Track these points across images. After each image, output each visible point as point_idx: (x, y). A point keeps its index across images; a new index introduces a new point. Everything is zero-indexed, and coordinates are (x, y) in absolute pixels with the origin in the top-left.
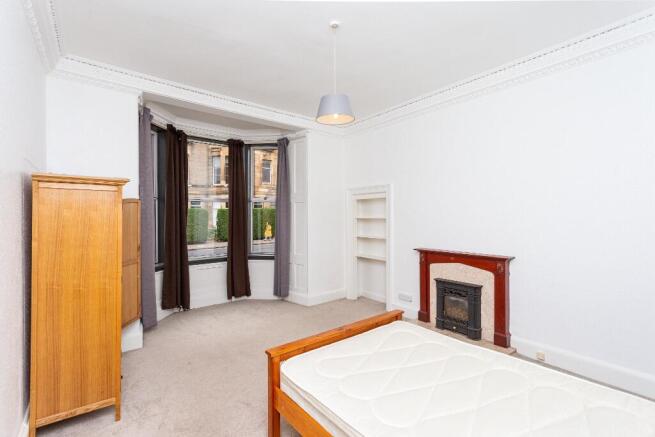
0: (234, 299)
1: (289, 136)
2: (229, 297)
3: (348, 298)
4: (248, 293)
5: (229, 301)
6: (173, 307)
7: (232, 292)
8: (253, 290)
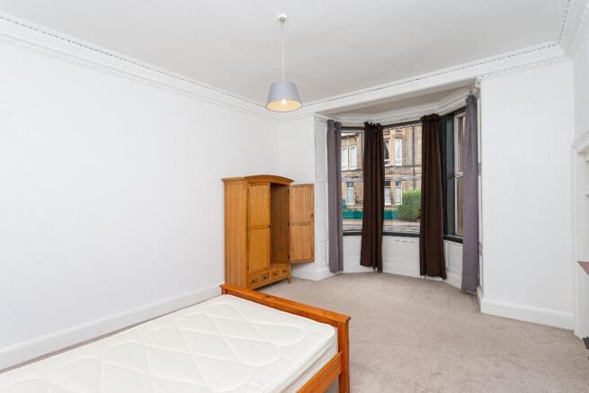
0: (427, 277)
1: (473, 92)
2: (422, 274)
5: (423, 277)
6: (369, 266)
7: (425, 270)
8: (449, 274)
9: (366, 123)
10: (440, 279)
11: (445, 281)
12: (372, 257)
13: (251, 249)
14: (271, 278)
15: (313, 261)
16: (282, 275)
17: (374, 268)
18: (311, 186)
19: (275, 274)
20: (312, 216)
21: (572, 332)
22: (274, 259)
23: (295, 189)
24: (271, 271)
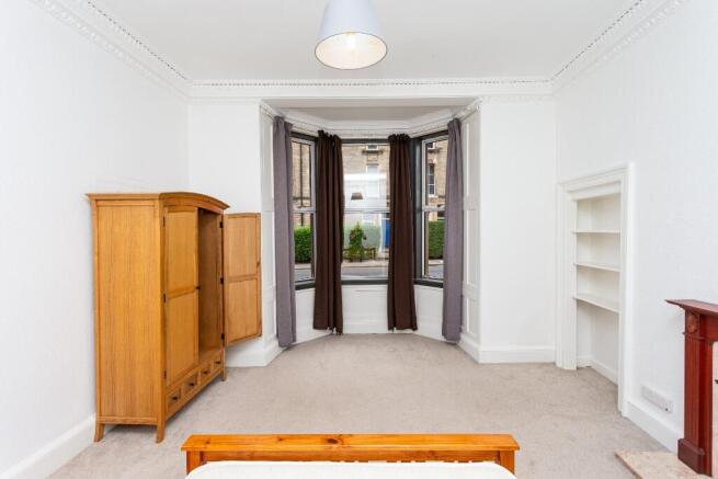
0: (396, 331)
1: (462, 114)
2: (390, 328)
3: (559, 365)
4: (414, 326)
5: (391, 332)
6: (324, 328)
7: (394, 322)
8: (420, 323)
9: (321, 132)
10: (409, 331)
11: (416, 333)
12: (329, 316)
13: (171, 334)
14: (199, 382)
15: (260, 335)
16: (214, 370)
17: (331, 329)
18: (256, 216)
19: (206, 373)
20: (259, 264)
21: (554, 364)
22: (203, 346)
23: (232, 221)
24: (199, 370)
